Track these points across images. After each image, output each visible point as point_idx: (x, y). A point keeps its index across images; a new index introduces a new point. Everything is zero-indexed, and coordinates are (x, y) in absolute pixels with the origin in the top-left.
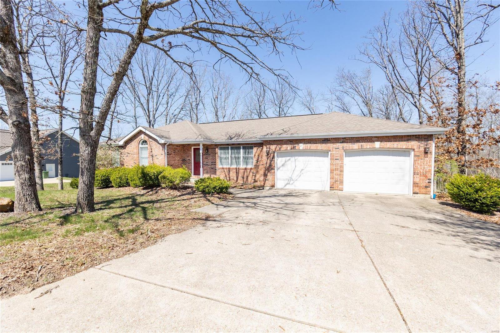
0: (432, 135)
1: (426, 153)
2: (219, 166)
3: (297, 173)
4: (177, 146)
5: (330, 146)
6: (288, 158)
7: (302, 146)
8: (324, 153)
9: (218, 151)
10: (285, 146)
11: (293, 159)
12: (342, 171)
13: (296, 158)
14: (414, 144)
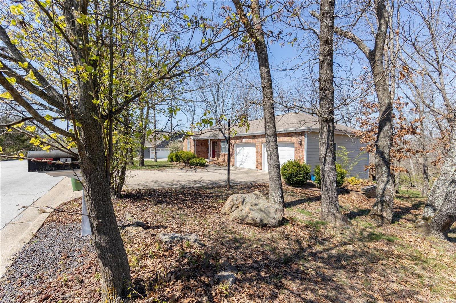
0: (304, 132)
1: (301, 145)
2: (221, 153)
3: (245, 158)
4: (203, 140)
5: (256, 140)
6: (241, 148)
7: (244, 141)
8: (253, 145)
9: (221, 143)
10: (238, 140)
11: (243, 149)
12: (261, 157)
13: (244, 148)
14: (294, 139)
